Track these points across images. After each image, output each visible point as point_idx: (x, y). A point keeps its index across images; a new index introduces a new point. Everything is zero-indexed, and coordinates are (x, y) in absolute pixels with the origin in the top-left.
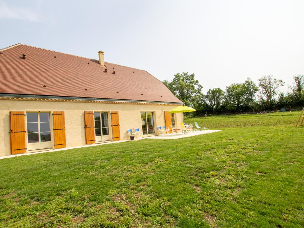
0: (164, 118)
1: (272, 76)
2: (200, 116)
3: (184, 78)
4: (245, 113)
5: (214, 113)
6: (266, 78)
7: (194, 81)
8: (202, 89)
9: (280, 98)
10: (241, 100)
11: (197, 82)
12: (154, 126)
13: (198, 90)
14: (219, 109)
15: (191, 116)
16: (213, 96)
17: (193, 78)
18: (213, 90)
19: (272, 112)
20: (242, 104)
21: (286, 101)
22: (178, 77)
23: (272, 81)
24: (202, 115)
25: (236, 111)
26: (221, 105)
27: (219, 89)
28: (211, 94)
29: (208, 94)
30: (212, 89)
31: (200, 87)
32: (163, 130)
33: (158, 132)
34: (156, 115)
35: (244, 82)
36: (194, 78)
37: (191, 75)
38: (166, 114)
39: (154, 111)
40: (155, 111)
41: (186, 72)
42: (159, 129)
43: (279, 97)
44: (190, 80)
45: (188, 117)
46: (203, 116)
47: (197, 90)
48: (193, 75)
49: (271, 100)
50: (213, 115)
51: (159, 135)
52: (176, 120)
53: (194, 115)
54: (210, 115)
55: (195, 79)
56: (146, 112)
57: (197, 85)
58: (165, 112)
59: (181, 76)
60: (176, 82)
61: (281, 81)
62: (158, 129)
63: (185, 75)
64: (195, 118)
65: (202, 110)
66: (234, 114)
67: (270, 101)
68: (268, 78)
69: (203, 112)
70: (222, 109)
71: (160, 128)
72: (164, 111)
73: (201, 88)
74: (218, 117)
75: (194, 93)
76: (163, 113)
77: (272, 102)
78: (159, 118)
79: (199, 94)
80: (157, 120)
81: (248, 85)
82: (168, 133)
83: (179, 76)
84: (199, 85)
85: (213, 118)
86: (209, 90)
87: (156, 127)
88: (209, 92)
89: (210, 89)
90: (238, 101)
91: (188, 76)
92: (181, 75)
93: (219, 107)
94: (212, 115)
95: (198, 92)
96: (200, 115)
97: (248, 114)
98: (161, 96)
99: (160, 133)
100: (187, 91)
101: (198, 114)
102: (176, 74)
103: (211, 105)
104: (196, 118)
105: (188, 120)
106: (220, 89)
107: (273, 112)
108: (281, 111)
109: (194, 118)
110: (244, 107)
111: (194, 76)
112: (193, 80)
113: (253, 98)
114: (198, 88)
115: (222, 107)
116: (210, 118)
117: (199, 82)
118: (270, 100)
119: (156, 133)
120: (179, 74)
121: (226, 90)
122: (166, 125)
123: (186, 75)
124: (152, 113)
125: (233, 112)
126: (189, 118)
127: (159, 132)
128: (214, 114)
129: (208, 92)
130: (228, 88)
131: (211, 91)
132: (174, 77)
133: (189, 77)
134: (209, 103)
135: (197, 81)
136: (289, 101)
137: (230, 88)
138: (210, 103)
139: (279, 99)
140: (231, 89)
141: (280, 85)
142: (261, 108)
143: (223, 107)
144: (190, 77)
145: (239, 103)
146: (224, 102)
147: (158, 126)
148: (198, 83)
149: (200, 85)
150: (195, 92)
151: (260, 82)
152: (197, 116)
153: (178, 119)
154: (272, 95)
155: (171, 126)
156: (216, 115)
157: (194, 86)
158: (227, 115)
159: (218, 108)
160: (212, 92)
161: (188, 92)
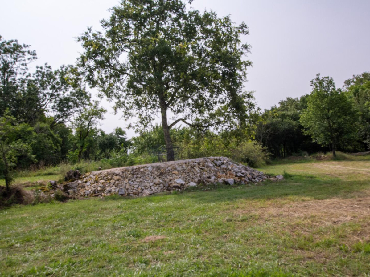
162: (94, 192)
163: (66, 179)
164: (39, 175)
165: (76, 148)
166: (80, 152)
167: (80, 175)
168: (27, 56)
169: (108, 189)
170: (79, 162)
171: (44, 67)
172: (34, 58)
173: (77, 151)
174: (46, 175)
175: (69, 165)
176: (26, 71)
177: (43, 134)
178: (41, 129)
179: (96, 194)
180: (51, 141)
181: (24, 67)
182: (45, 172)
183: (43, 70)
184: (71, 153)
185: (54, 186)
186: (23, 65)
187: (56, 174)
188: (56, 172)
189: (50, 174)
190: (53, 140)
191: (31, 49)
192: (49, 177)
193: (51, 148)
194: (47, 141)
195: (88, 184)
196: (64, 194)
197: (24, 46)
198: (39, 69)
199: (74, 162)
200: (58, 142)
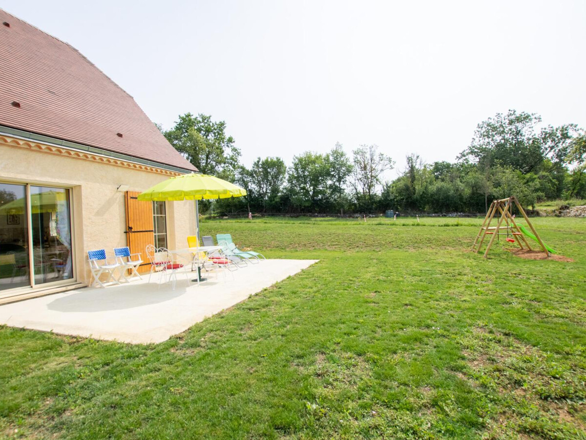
0: (123, 215)
1: (377, 147)
2: (235, 215)
3: (203, 127)
4: (325, 215)
5: (265, 212)
6: (366, 151)
7: (223, 137)
8: (239, 158)
9: (383, 191)
10: (320, 188)
11: (230, 140)
12: (71, 244)
13: (232, 159)
14: (276, 202)
15: (213, 215)
16: (266, 174)
17: (222, 130)
18: (267, 161)
19: (370, 217)
20: (320, 196)
21: (394, 199)
22: (186, 123)
23: (376, 158)
24: (239, 215)
25: (309, 211)
26: (280, 195)
27: (278, 159)
28: (260, 170)
29: (253, 167)
30: (263, 159)
31: (235, 153)
32: (116, 264)
33: (90, 272)
34: (84, 201)
35: (329, 152)
36: (225, 131)
37: (218, 123)
38: (131, 201)
39: (76, 186)
40: (80, 186)
41: (208, 116)
42: (93, 262)
43: (382, 189)
44: (214, 133)
45: (206, 216)
46: (242, 216)
47: (228, 158)
48: (222, 125)
49: (371, 193)
50: (263, 216)
51: (95, 284)
52: (174, 226)
53: (220, 212)
54: (255, 215)
55: (227, 134)
56: (27, 184)
57: (230, 149)
58: (130, 195)
59: (196, 121)
60: (182, 134)
61: (390, 159)
62: (88, 262)
63: (206, 121)
64: (222, 219)
65: (239, 201)
66: (304, 215)
67: (369, 195)
68: (369, 150)
69: (242, 208)
70: (281, 204)
71: (101, 255)
72: (124, 188)
73: (237, 155)
74: (278, 221)
75: (223, 165)
76: (120, 197)
77: (372, 197)
78: (99, 213)
79: (233, 167)
80: (85, 222)
81: (336, 158)
82: (135, 275)
83: (190, 120)
84: (234, 150)
85: (265, 223)
86: (256, 160)
87: (82, 249)
88: (257, 164)
89: (259, 159)
90: (314, 189)
91: (211, 124)
92: (196, 119)
93: (277, 200)
94: (260, 215)
95: (231, 164)
96: (236, 213)
97: (331, 218)
98: (120, 135)
99: (97, 278)
100: (207, 157)
101: (230, 212)
102: (183, 115)
103: (260, 194)
104: (226, 219)
105: (206, 224)
106: (281, 160)
107: (373, 217)
108: (387, 217)
109: (221, 221)
110: (325, 203)
111: (225, 127)
112: (222, 134)
113: (343, 186)
114: (231, 154)
115: (282, 198)
116: (260, 222)
117: (234, 142)
118: (369, 192)
119: (82, 277)
120: (190, 115)
121: (293, 163)
122: (128, 242)
123: (208, 121)
124: (68, 191)
125: (304, 213)
126: (209, 218)
127: (93, 271)
128: (265, 214)
129: (255, 163)
130: (296, 160)
131: (260, 163)
132: (179, 121)
133: (212, 127)
134: (254, 189)
135: (229, 138)
136: (398, 198)
137: (300, 160)
138: (257, 188)
139: (383, 194)
140: (303, 163)
141: (388, 166)
142: (353, 207)
143: (285, 199)
144: (216, 127)
145: (316, 193)
146: (285, 188)
147: (90, 246)
148: (232, 144)
149: (236, 150)
150: (225, 163)
151: (355, 155)
152: (226, 215)
153: (177, 223)
154: (374, 183)
155: (151, 247)
156: (269, 215)
157: (224, 149)
158: (292, 217)
159: (274, 200)
160: (263, 164)
161: (209, 160)
162: (575, 215)
163: (560, 209)
164: (541, 206)
165: (568, 190)
166: (572, 193)
167: (568, 207)
168: (534, 120)
169: (583, 214)
170: (570, 199)
171: (547, 128)
172: (539, 121)
173: (570, 192)
174: (546, 206)
175: (562, 201)
176: (532, 132)
177: (545, 180)
178: (543, 176)
179: (576, 216)
180: (550, 184)
181: (531, 130)
182: (545, 204)
183: (546, 130)
184: (565, 193)
185: (554, 211)
186: (530, 128)
187: (552, 206)
188: (553, 205)
189: (549, 206)
190: (551, 184)
191: (537, 116)
192: (549, 207)
193: (550, 189)
194: (547, 185)
195: (573, 212)
196: (560, 215)
197: (532, 115)
198: (543, 130)
199: (567, 199)
200: (555, 185)
